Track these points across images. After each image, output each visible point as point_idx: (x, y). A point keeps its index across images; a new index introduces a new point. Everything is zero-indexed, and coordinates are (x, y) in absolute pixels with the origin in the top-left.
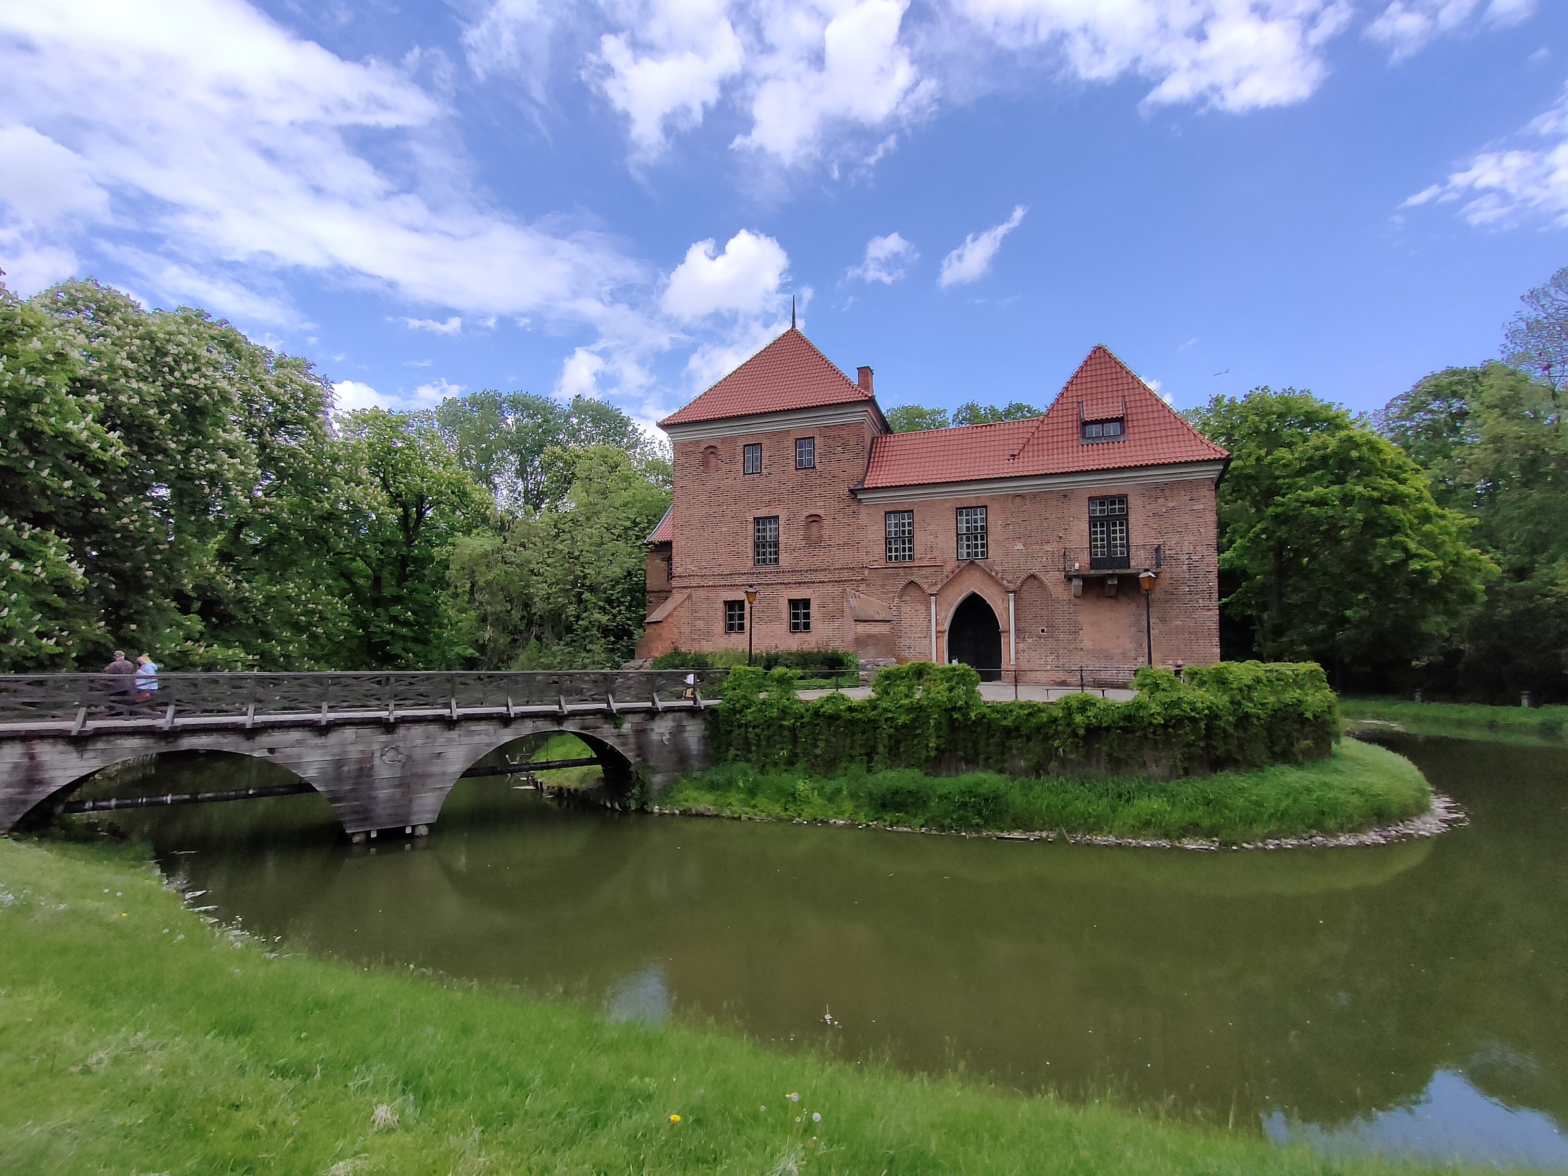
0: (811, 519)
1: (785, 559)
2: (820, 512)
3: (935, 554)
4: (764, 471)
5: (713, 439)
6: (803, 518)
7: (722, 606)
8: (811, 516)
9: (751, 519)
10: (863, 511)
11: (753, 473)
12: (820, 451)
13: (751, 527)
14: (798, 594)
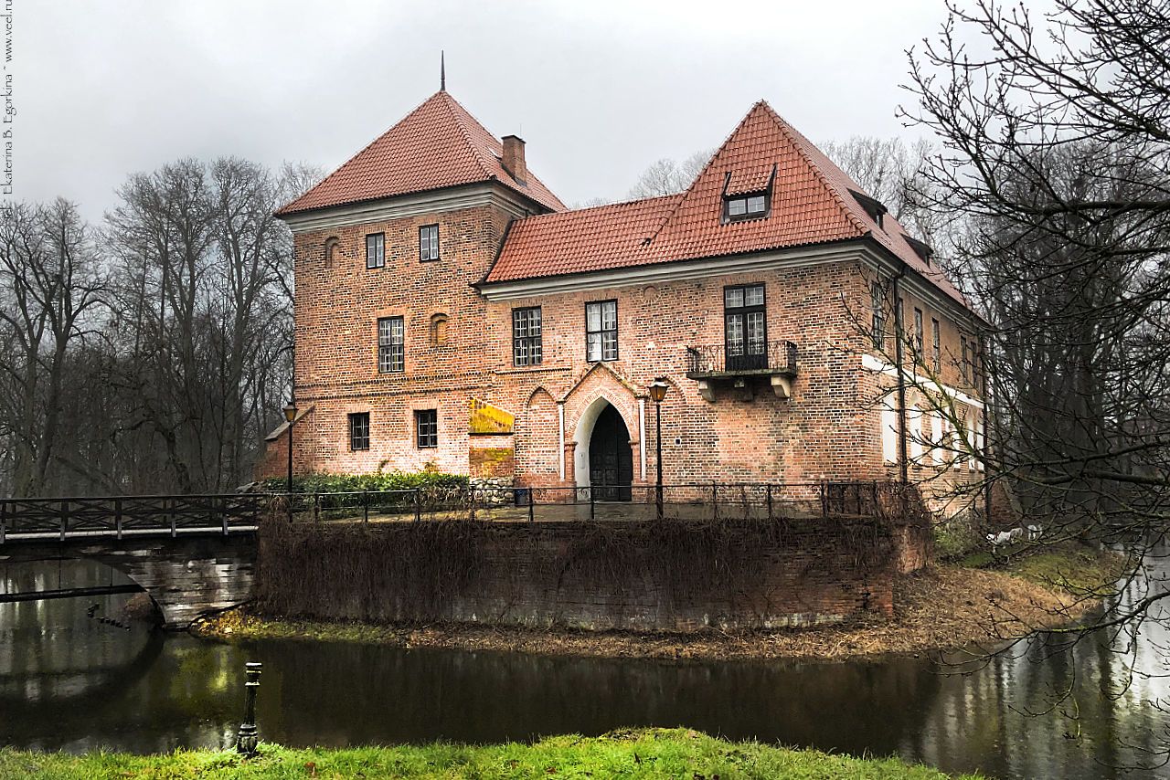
0: (437, 319)
1: (410, 366)
2: (446, 310)
3: (563, 355)
4: (388, 265)
5: (334, 228)
6: (429, 316)
7: (347, 419)
8: (436, 315)
9: (374, 320)
11: (376, 268)
12: (446, 240)
13: (374, 329)
14: (424, 404)
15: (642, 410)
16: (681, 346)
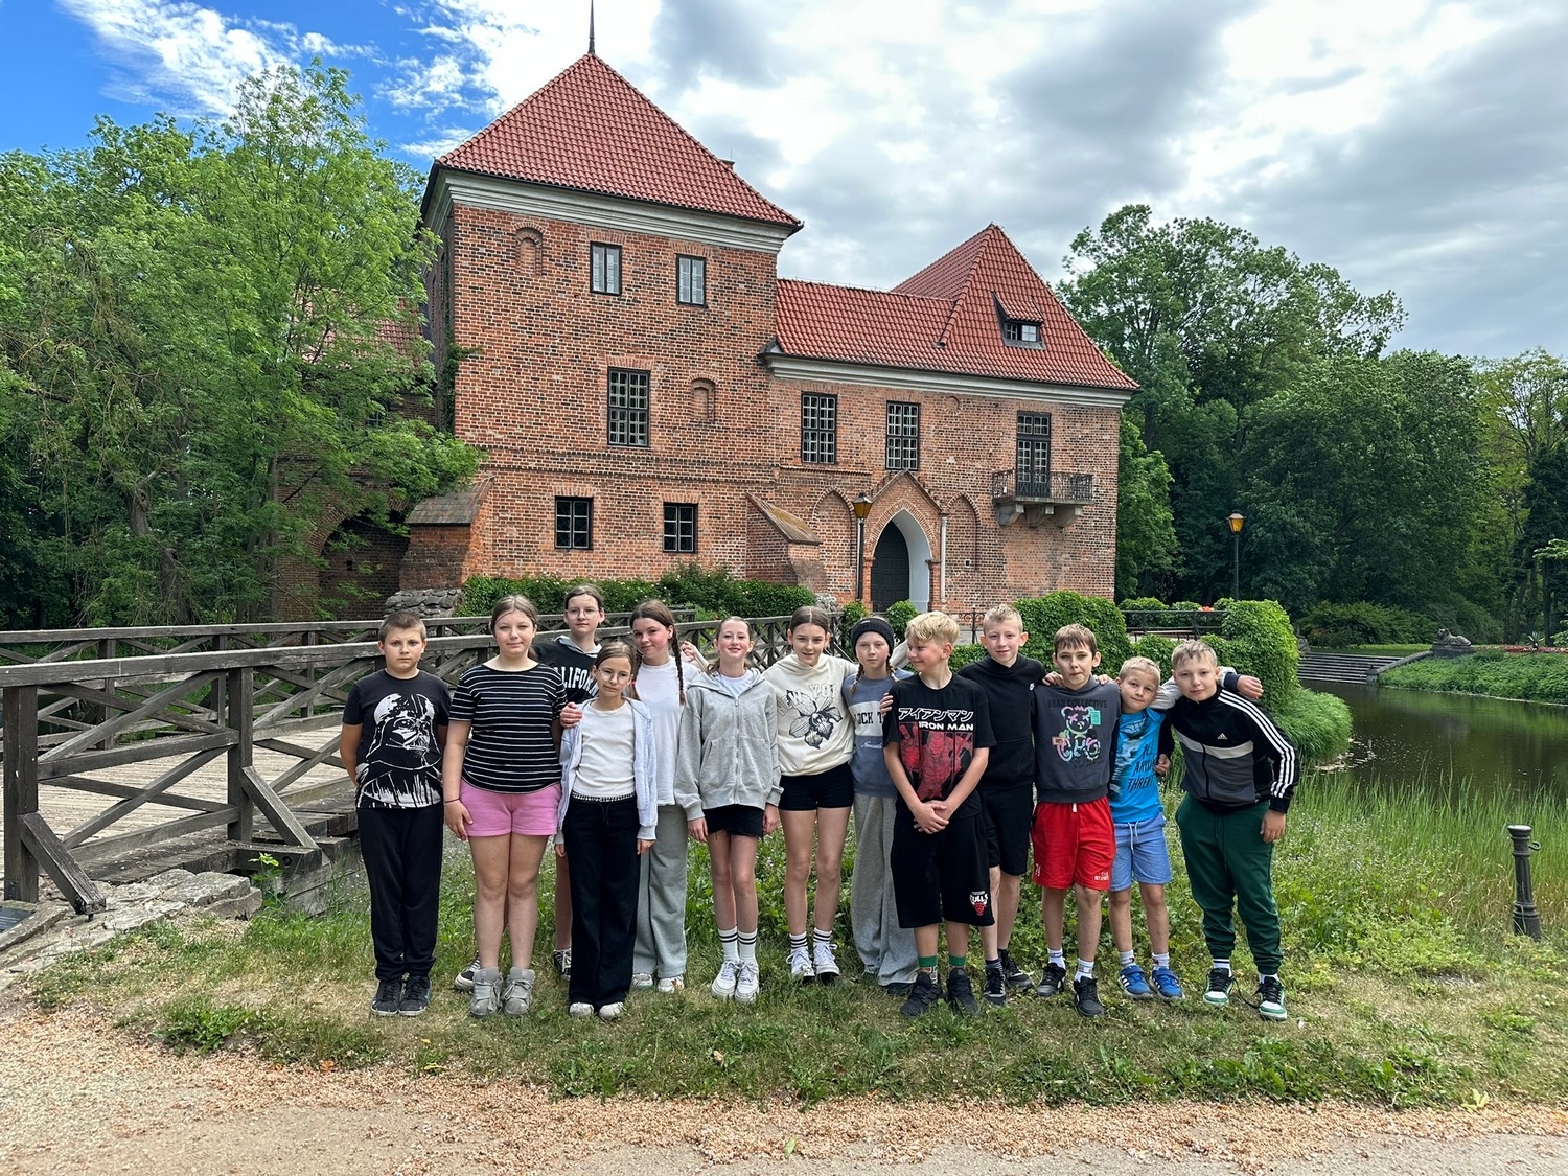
0: (697, 385)
1: (659, 441)
2: (715, 377)
3: (862, 458)
8: (699, 379)
11: (606, 294)
13: (603, 381)
14: (679, 496)
15: (944, 529)
16: (978, 465)
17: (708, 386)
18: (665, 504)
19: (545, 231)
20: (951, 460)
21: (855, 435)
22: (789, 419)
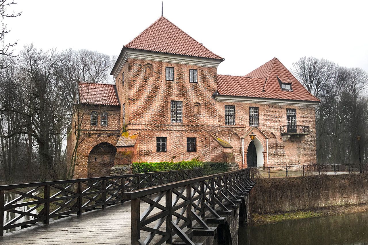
2: (200, 102)
4: (176, 80)
5: (150, 60)
6: (193, 104)
7: (156, 139)
9: (169, 101)
10: (217, 104)
11: (170, 80)
12: (200, 76)
15: (267, 142)
16: (276, 124)
17: (198, 104)
18: (187, 138)
19: (153, 65)
20: (268, 123)
21: (240, 117)
22: (221, 113)
